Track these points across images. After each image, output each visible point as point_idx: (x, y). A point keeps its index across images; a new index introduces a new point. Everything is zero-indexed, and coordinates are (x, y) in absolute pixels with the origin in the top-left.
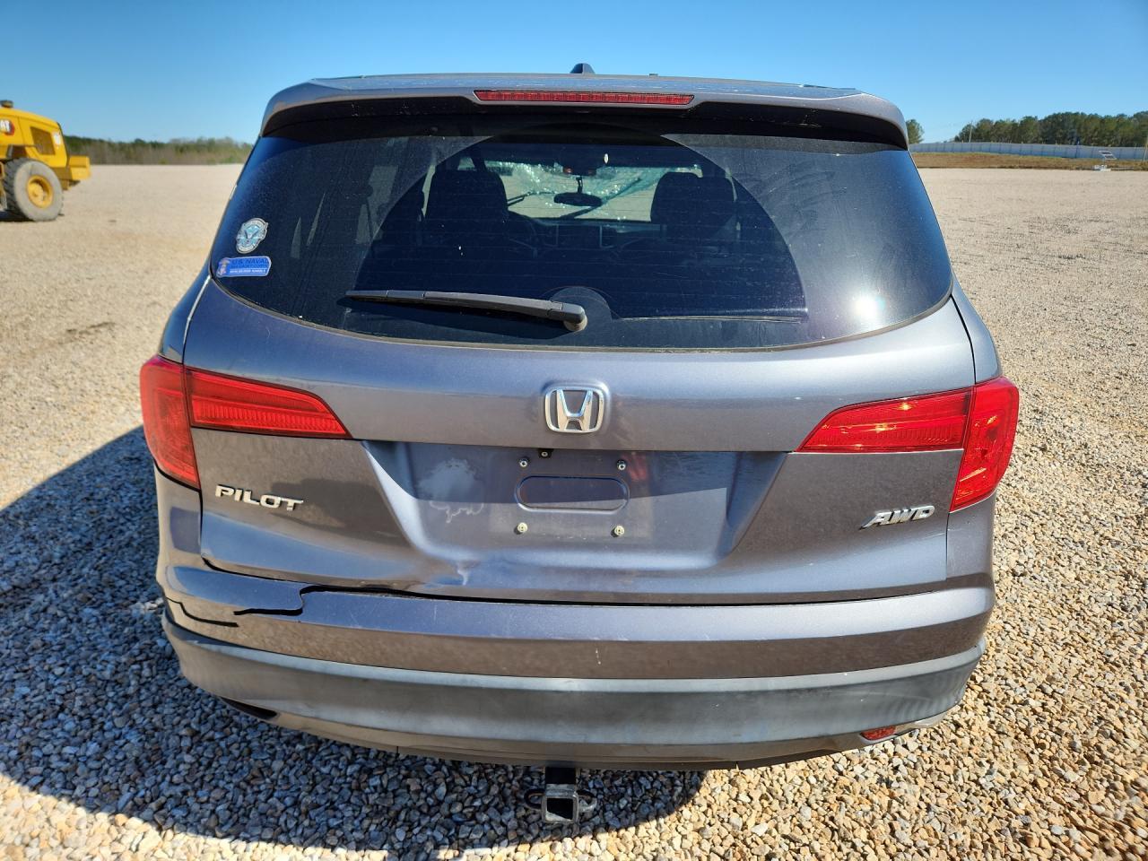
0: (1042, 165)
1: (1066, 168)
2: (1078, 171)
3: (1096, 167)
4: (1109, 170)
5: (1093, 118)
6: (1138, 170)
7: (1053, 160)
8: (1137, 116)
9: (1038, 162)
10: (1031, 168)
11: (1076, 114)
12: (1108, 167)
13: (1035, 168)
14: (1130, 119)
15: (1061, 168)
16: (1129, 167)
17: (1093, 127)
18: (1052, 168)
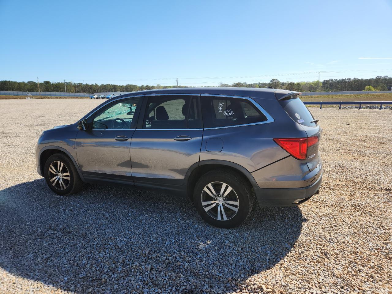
0: (7, 98)
1: (16, 99)
2: (20, 100)
3: (27, 98)
4: (31, 99)
5: (15, 83)
6: (40, 99)
7: (11, 96)
8: (29, 82)
9: (5, 97)
10: (3, 99)
11: (9, 81)
12: (31, 98)
13: (5, 99)
14: (27, 83)
15: (14, 99)
16: (36, 98)
17: (17, 86)
18: (11, 99)
